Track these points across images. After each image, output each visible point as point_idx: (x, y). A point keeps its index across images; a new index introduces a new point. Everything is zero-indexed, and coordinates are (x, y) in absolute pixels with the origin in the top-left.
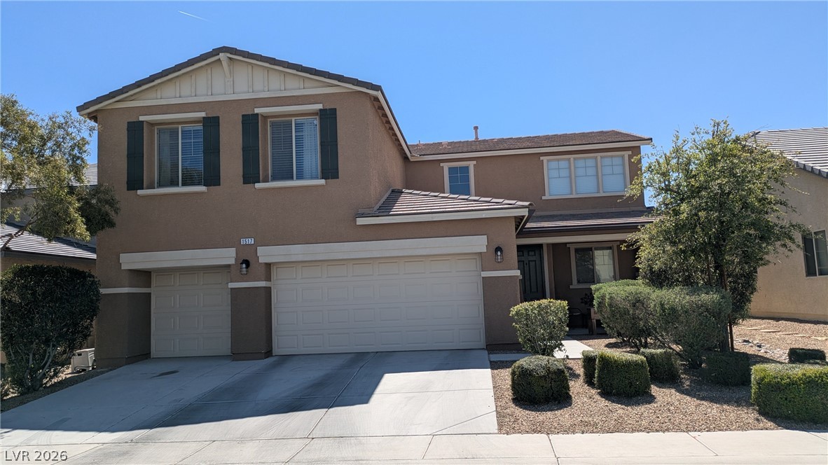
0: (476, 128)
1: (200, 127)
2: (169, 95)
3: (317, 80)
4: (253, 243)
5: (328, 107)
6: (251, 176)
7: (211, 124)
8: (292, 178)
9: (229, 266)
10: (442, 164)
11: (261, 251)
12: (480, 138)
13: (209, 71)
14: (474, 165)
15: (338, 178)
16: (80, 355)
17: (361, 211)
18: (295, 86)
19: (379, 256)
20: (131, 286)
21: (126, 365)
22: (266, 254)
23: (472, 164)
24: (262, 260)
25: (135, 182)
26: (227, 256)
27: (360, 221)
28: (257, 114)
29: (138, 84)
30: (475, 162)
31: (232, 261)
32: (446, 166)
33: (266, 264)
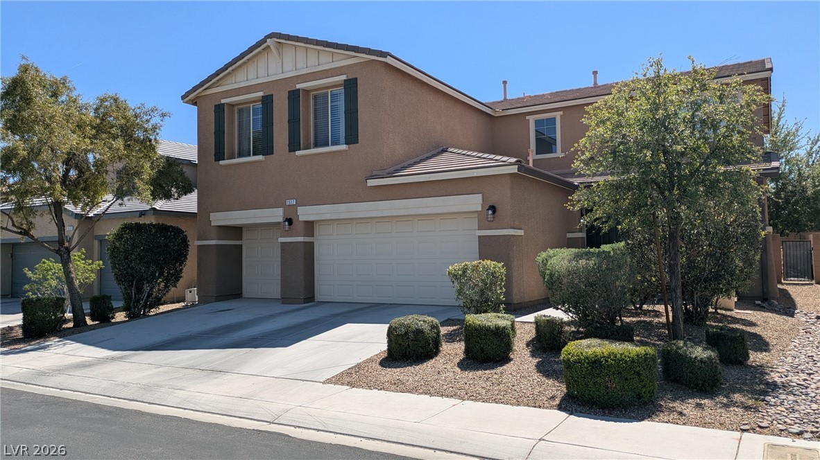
0: (595, 73)
1: (259, 105)
2: (240, 80)
3: (340, 54)
4: (295, 203)
5: (351, 78)
6: (294, 145)
7: (267, 101)
8: (327, 145)
9: (279, 223)
10: (527, 118)
11: (301, 210)
12: (599, 83)
13: (266, 55)
14: (561, 116)
15: (358, 143)
16: (191, 292)
17: (375, 173)
18: (327, 61)
19: (388, 215)
20: (219, 239)
21: (215, 301)
22: (306, 213)
23: (558, 115)
24: (301, 219)
25: (219, 156)
26: (276, 215)
27: (371, 183)
28: (299, 90)
29: (217, 73)
30: (561, 113)
31: (281, 219)
32: (532, 119)
33: (306, 222)
